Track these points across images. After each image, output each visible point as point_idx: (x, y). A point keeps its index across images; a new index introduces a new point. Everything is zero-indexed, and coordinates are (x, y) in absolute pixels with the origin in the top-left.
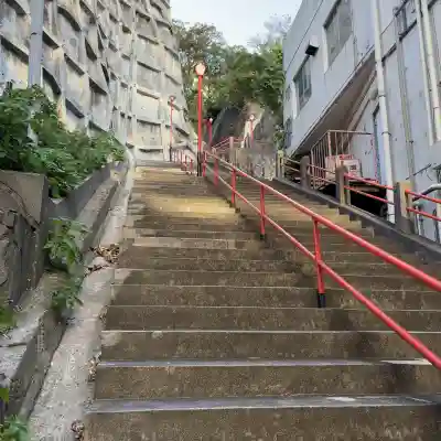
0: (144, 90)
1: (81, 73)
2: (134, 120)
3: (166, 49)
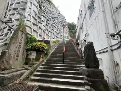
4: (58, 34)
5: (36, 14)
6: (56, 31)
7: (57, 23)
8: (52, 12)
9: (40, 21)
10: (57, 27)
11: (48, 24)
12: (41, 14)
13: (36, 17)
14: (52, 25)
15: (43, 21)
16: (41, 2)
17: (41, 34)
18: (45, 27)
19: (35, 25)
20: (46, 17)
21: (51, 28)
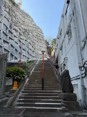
2: (39, 54)
4: (33, 51)
5: (7, 28)
6: (30, 48)
7: (32, 38)
8: (25, 23)
9: (12, 37)
10: (32, 42)
11: (21, 39)
12: (12, 28)
13: (6, 31)
14: (25, 40)
15: (15, 36)
16: (12, 11)
17: (13, 54)
18: (18, 44)
19: (6, 43)
20: (18, 30)
21: (24, 45)
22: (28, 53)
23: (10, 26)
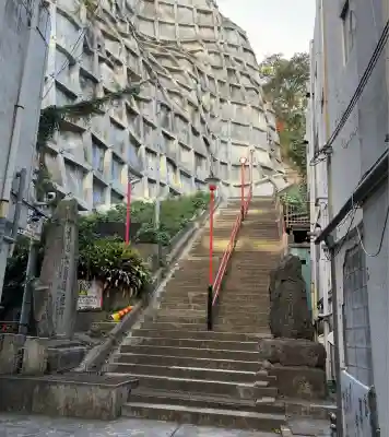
0: (236, 141)
1: (189, 149)
2: (229, 167)
3: (253, 107)
4: (199, 156)
5: (72, 63)
6: (184, 140)
7: (192, 83)
17: (103, 180)
18: (122, 128)
19: (69, 133)
21: (154, 128)
22: (175, 167)
23: (85, 46)
